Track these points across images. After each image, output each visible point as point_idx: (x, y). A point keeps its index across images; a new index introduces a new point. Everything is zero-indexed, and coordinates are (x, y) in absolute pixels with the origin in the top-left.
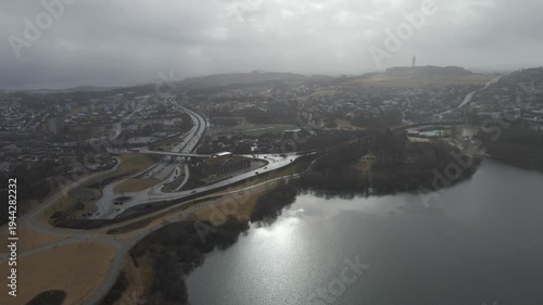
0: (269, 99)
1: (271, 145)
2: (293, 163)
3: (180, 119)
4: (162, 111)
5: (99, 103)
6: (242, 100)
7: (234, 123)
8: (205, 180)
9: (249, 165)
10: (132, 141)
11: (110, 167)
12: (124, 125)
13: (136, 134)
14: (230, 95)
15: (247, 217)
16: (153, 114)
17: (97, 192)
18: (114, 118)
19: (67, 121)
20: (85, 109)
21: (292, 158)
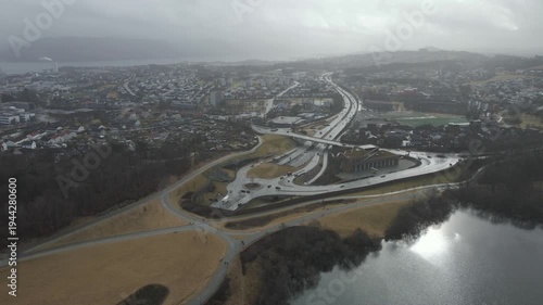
0: (436, 83)
1: (429, 141)
2: (452, 169)
3: (331, 100)
4: (315, 90)
5: (259, 78)
6: (404, 82)
7: (388, 108)
8: (342, 176)
9: (396, 164)
10: (278, 120)
11: (250, 147)
12: (275, 102)
13: (284, 113)
14: (390, 76)
15: (381, 234)
16: (306, 92)
17: (231, 173)
18: (267, 94)
19: (227, 94)
20: (244, 83)
21: (451, 161)
